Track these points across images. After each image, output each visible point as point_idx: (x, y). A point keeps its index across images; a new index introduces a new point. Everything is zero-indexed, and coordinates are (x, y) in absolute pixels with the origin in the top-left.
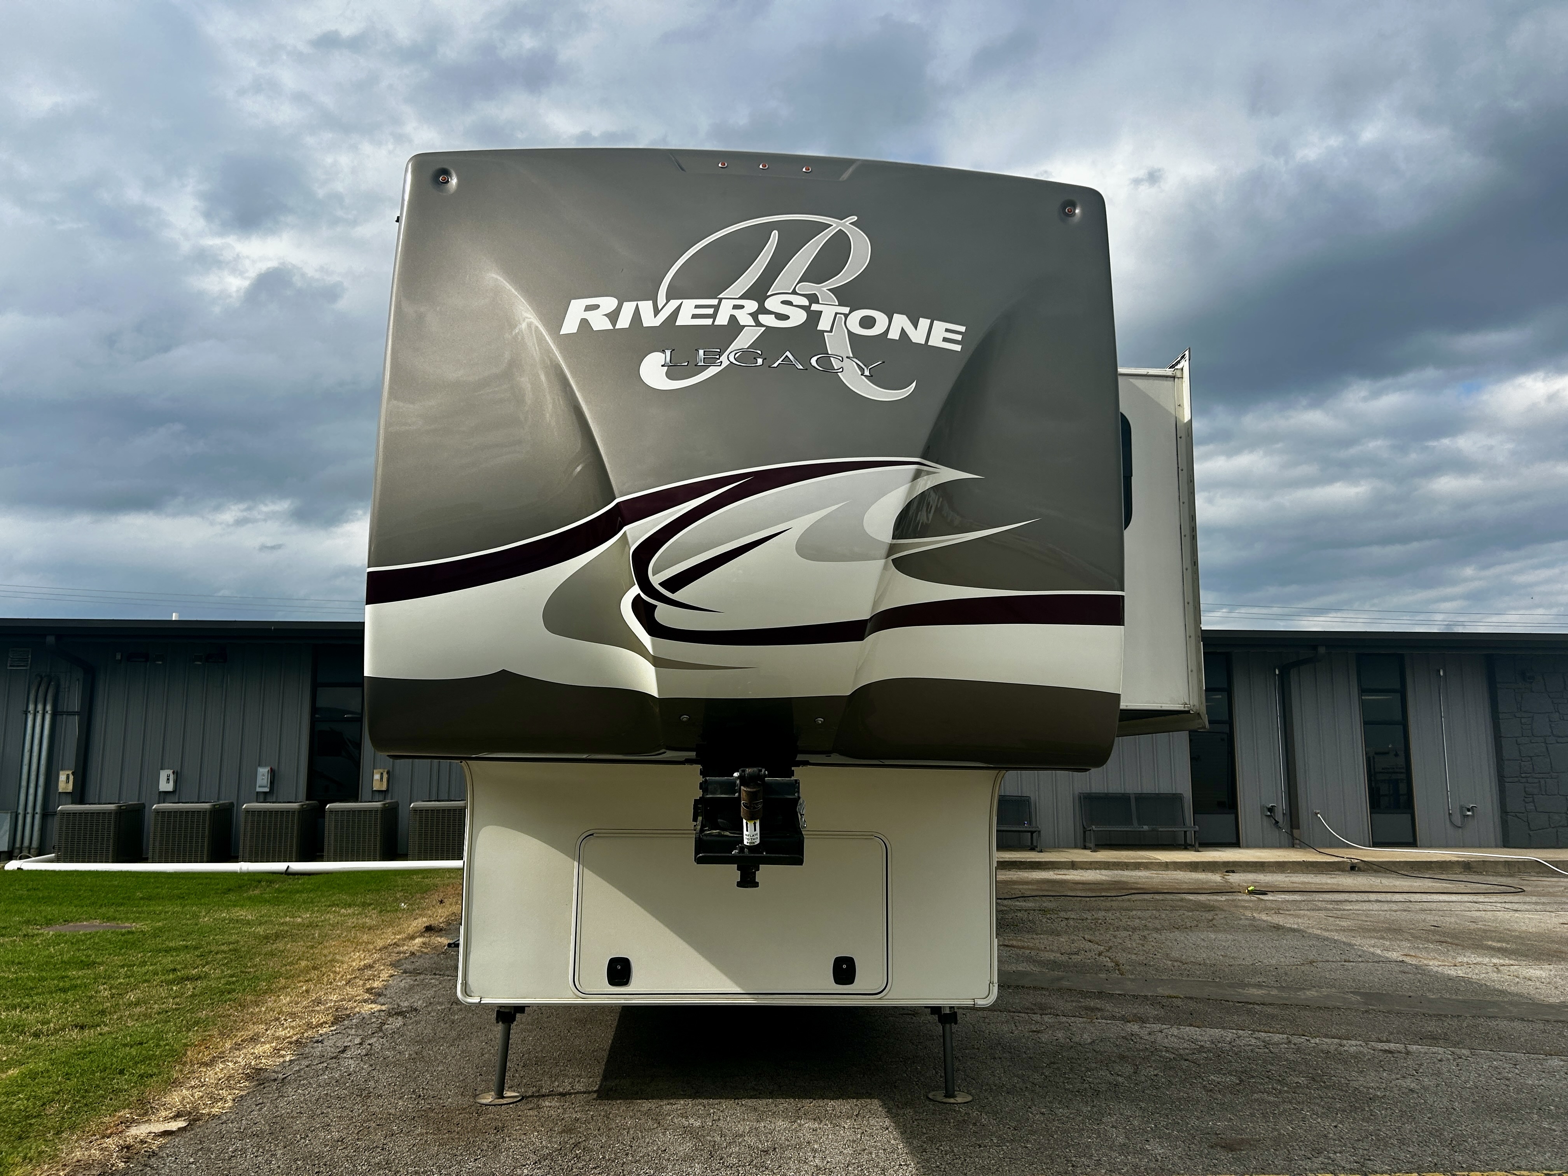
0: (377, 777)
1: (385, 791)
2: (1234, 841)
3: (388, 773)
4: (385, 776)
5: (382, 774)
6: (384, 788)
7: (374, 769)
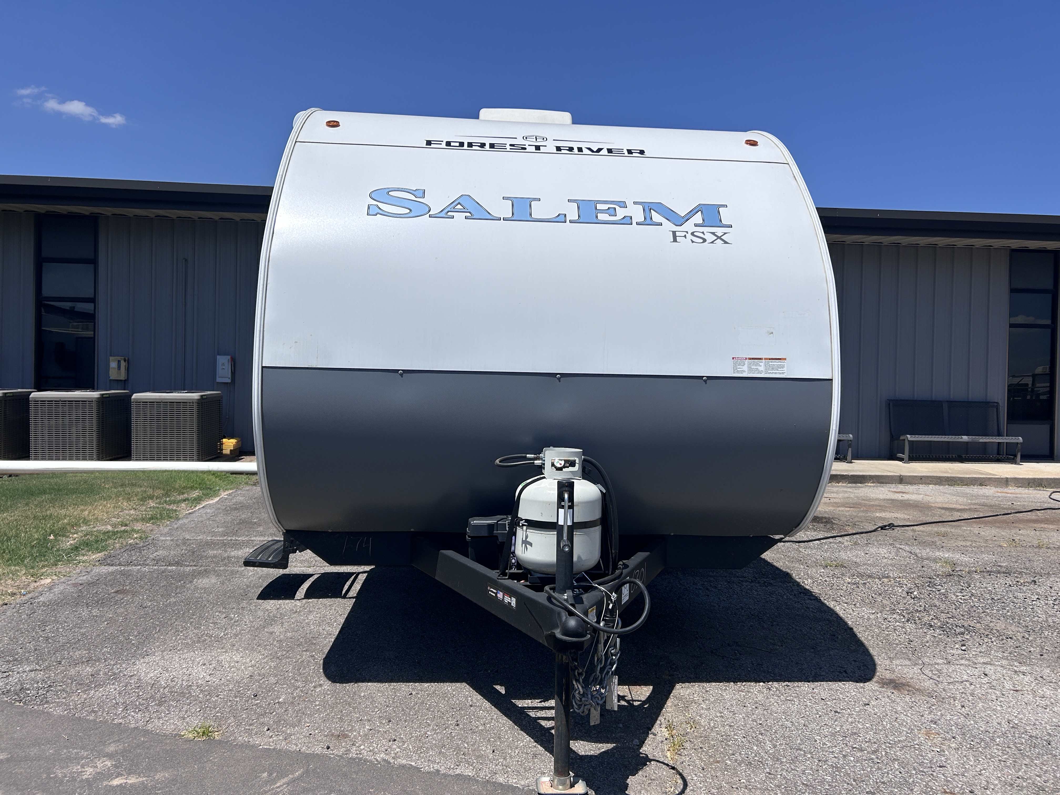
0: (113, 365)
1: (125, 380)
2: (1047, 452)
3: (127, 361)
4: (123, 364)
5: (119, 362)
6: (123, 377)
7: (111, 356)
